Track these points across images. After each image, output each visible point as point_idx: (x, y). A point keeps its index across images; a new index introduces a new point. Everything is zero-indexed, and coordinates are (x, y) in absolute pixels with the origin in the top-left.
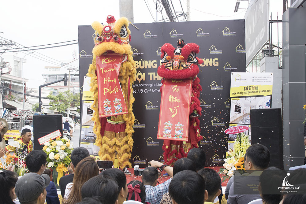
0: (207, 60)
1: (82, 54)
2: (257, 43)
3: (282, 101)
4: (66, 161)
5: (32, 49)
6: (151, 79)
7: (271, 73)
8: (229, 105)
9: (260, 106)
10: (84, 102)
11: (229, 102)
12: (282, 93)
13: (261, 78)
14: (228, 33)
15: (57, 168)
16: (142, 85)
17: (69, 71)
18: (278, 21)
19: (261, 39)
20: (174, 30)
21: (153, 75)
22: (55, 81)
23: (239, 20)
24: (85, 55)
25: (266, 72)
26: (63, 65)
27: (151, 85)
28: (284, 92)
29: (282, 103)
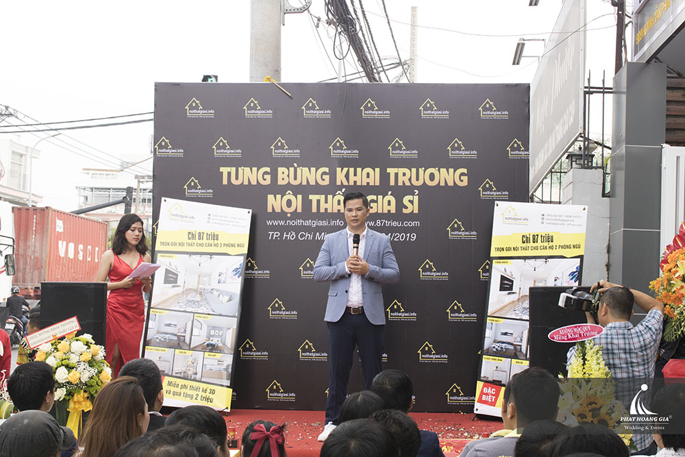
0: (443, 170)
1: (161, 147)
2: (559, 138)
3: (608, 270)
4: (92, 386)
5: (54, 129)
6: (314, 210)
7: (584, 207)
8: (488, 274)
9: (556, 280)
10: (159, 255)
11: (487, 267)
12: (609, 252)
13: (560, 218)
14: (492, 113)
15: (71, 401)
16: (293, 223)
17: (139, 182)
18: (604, 90)
19: (566, 127)
20: (371, 102)
21: (318, 201)
22: (106, 202)
23: (516, 85)
24: (167, 149)
25: (573, 204)
26: (124, 166)
27: (314, 223)
28: (612, 251)
29: (608, 274)
